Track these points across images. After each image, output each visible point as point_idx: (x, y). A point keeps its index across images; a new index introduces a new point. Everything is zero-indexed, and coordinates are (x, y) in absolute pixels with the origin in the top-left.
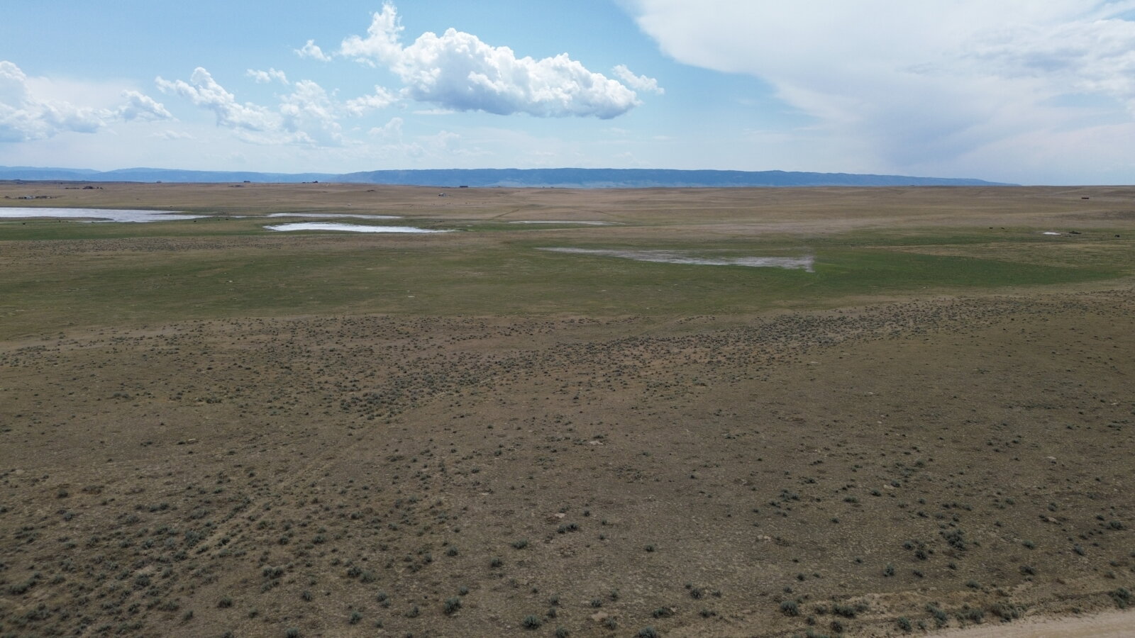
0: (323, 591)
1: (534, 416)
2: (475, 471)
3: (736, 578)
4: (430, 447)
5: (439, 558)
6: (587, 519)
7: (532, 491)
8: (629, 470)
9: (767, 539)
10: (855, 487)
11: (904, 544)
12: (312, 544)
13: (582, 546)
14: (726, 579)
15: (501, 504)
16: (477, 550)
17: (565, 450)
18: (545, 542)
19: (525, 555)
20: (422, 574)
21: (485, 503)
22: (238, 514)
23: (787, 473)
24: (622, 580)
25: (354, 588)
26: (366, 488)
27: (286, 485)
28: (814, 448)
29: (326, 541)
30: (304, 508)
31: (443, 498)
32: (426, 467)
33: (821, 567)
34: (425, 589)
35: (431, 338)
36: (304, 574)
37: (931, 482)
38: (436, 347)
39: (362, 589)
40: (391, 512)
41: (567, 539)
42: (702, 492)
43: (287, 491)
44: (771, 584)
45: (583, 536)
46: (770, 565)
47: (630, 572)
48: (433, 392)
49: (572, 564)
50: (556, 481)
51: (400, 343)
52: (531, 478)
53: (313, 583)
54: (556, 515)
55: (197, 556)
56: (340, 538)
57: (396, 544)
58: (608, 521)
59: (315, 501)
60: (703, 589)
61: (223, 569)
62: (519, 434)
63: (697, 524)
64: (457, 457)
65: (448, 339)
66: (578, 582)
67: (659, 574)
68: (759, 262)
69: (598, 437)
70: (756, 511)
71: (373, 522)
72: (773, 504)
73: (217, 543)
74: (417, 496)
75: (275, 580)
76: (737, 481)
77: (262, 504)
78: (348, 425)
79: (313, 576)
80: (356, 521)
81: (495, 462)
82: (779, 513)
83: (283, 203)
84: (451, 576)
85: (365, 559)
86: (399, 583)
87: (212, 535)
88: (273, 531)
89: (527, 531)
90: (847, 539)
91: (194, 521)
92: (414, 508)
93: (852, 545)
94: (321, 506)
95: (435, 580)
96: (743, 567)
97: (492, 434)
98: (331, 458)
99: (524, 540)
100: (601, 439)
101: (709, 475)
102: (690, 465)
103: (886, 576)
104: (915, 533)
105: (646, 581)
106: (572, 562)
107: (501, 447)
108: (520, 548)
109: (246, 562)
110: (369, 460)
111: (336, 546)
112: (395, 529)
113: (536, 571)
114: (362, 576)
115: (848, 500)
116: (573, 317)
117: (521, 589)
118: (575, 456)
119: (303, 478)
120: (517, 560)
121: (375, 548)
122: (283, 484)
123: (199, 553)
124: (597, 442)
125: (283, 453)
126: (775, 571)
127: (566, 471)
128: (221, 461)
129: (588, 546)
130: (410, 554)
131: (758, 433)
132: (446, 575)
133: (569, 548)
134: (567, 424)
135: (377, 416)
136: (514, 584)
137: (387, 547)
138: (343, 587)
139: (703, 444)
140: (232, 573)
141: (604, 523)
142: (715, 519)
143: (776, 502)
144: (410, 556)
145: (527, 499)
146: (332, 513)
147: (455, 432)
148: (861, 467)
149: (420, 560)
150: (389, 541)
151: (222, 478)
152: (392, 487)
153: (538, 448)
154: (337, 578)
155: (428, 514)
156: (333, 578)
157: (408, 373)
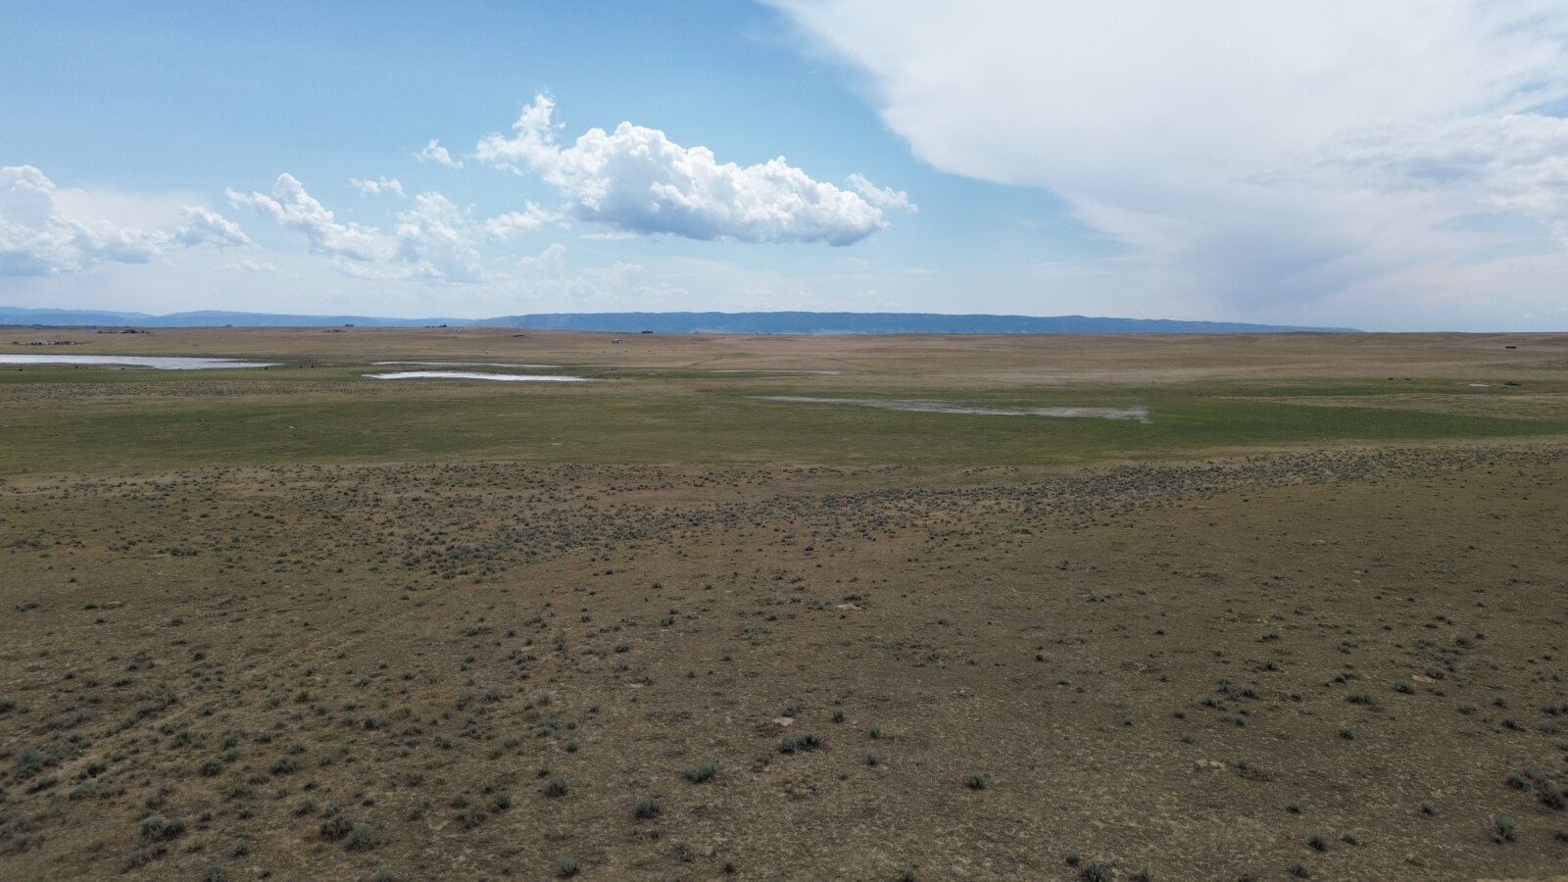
0: (256, 869)
1: (735, 571)
2: (621, 650)
3: (1173, 843)
4: (543, 615)
5: (527, 801)
6: (837, 727)
7: (729, 681)
8: (914, 647)
9: (1218, 768)
10: (1359, 679)
11: (1504, 780)
12: (267, 775)
13: (831, 777)
14: (1152, 846)
15: (666, 702)
16: (608, 785)
17: (792, 617)
18: (751, 770)
19: (709, 794)
20: (486, 832)
21: (634, 700)
22: (143, 722)
23: (1218, 654)
24: (921, 846)
25: (327, 864)
26: (407, 677)
27: (258, 674)
28: (1256, 617)
29: (301, 769)
30: (277, 710)
31: (553, 693)
32: (529, 643)
33: (1353, 824)
34: (485, 864)
35: (578, 488)
36: (229, 834)
37: (1499, 672)
38: (584, 498)
39: (345, 865)
40: (446, 716)
41: (799, 765)
42: (1063, 683)
43: (259, 683)
44: (1255, 858)
45: (832, 758)
46: (1240, 819)
47: (939, 830)
48: (567, 545)
49: (811, 812)
50: (776, 664)
51: (526, 494)
52: (728, 659)
53: (241, 853)
54: (776, 721)
55: (27, 797)
56: (329, 763)
57: (442, 774)
58: (882, 732)
59: (303, 698)
60: (1109, 867)
61: (64, 822)
62: (709, 595)
63: (1066, 738)
64: (592, 629)
65: (604, 488)
66: (825, 850)
67: (1002, 833)
68: (1070, 412)
69: (852, 598)
70: (1180, 716)
71: (406, 734)
72: (1210, 704)
73: (77, 773)
74: (503, 689)
75: (159, 844)
76: (1127, 666)
77: (198, 705)
78: (405, 585)
79: (247, 837)
80: (372, 733)
81: (662, 635)
82: (1226, 720)
83: (393, 350)
84: (547, 836)
85: (368, 803)
86: (429, 851)
87: (75, 759)
88: (198, 752)
89: (716, 750)
90: (1385, 768)
91: (51, 734)
92: (494, 710)
93: (1400, 780)
94: (312, 707)
95: (511, 844)
96: (1183, 822)
97: (660, 596)
98: (358, 632)
99: (709, 765)
100: (858, 602)
101: (1070, 656)
102: (1030, 641)
103: (1498, 841)
104: (1515, 759)
105: (975, 848)
106: (812, 808)
107: (673, 613)
108: (700, 780)
109: (120, 810)
110: (427, 633)
111: (317, 778)
112: (446, 746)
113: (732, 827)
114: (349, 838)
115: (1355, 700)
116: (802, 467)
117: (698, 864)
118: (811, 626)
119: (297, 662)
120: (691, 804)
121: (395, 781)
122: (254, 671)
123: (33, 791)
124: (851, 605)
125: (273, 624)
126: (1255, 830)
127: (795, 648)
128: (152, 635)
129: (844, 778)
130: (467, 792)
131: (1143, 593)
132: (536, 835)
133: (803, 781)
134: (794, 581)
135: (461, 573)
136: (683, 855)
137: (421, 778)
138: (303, 859)
139: (1046, 609)
140: (78, 831)
141: (874, 735)
142: (1101, 729)
143: (1214, 700)
144: (465, 797)
145: (718, 694)
146: (330, 719)
147: (592, 594)
148: (1356, 646)
149: (485, 805)
150: (429, 768)
151: (140, 662)
152: (458, 676)
153: (741, 614)
154: (296, 841)
155: (518, 719)
156: (289, 841)
157: (531, 525)
